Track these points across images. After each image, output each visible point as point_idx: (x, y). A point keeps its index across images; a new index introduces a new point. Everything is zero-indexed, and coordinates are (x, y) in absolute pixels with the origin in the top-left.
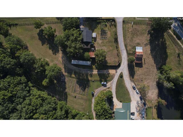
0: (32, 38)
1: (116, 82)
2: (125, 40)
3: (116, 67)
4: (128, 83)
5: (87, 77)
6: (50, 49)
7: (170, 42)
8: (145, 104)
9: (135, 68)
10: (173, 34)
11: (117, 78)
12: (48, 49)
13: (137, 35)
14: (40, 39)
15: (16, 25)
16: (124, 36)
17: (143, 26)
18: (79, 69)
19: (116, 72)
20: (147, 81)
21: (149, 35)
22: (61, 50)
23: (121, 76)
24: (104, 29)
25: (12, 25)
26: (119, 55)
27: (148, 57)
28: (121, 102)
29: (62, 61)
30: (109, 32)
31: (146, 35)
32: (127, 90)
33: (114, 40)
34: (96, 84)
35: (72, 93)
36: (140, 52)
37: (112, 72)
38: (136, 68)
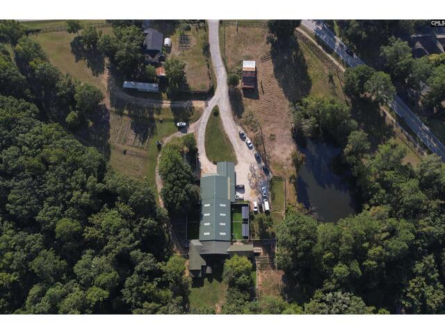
0: (61, 49)
1: (206, 124)
2: (223, 51)
3: (208, 94)
4: (230, 128)
5: (151, 114)
6: (88, 66)
7: (312, 56)
8: (266, 170)
9: (244, 98)
10: (316, 44)
11: (208, 117)
13: (246, 43)
14: (73, 52)
15: (38, 31)
16: (220, 45)
17: (257, 29)
18: (137, 99)
19: (207, 106)
20: (269, 126)
21: (270, 44)
22: (108, 68)
23: (216, 113)
24: (186, 34)
25: (30, 32)
26: (211, 76)
27: (270, 82)
28: (215, 163)
29: (108, 87)
30: (193, 38)
31: (263, 43)
33: (202, 51)
34: (167, 126)
35: (120, 145)
36: (249, 68)
37: (198, 104)
38: (245, 100)
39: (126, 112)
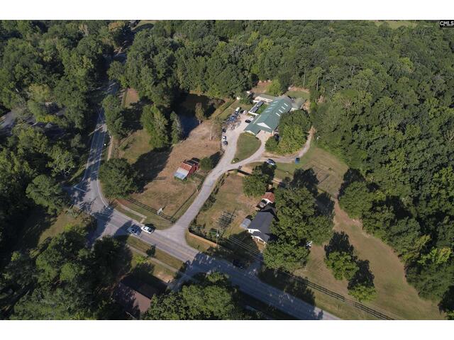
2: (193, 197)
11: (244, 161)
12: (355, 249)
13: (166, 194)
17: (143, 202)
19: (240, 167)
21: (145, 187)
26: (221, 183)
28: (258, 138)
30: (215, 219)
31: (150, 189)
32: (238, 146)
33: (215, 204)
34: (285, 168)
36: (185, 168)
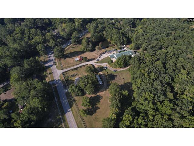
1: (101, 64)
3: (93, 66)
5: (106, 76)
6: (100, 102)
7: (67, 52)
8: (106, 52)
9: (88, 59)
11: (99, 64)
19: (95, 65)
22: (97, 94)
23: (97, 63)
24: (71, 76)
29: (104, 91)
32: (103, 59)
33: (76, 70)
35: (122, 81)
36: (79, 58)
37: (96, 67)
39: (110, 82)
